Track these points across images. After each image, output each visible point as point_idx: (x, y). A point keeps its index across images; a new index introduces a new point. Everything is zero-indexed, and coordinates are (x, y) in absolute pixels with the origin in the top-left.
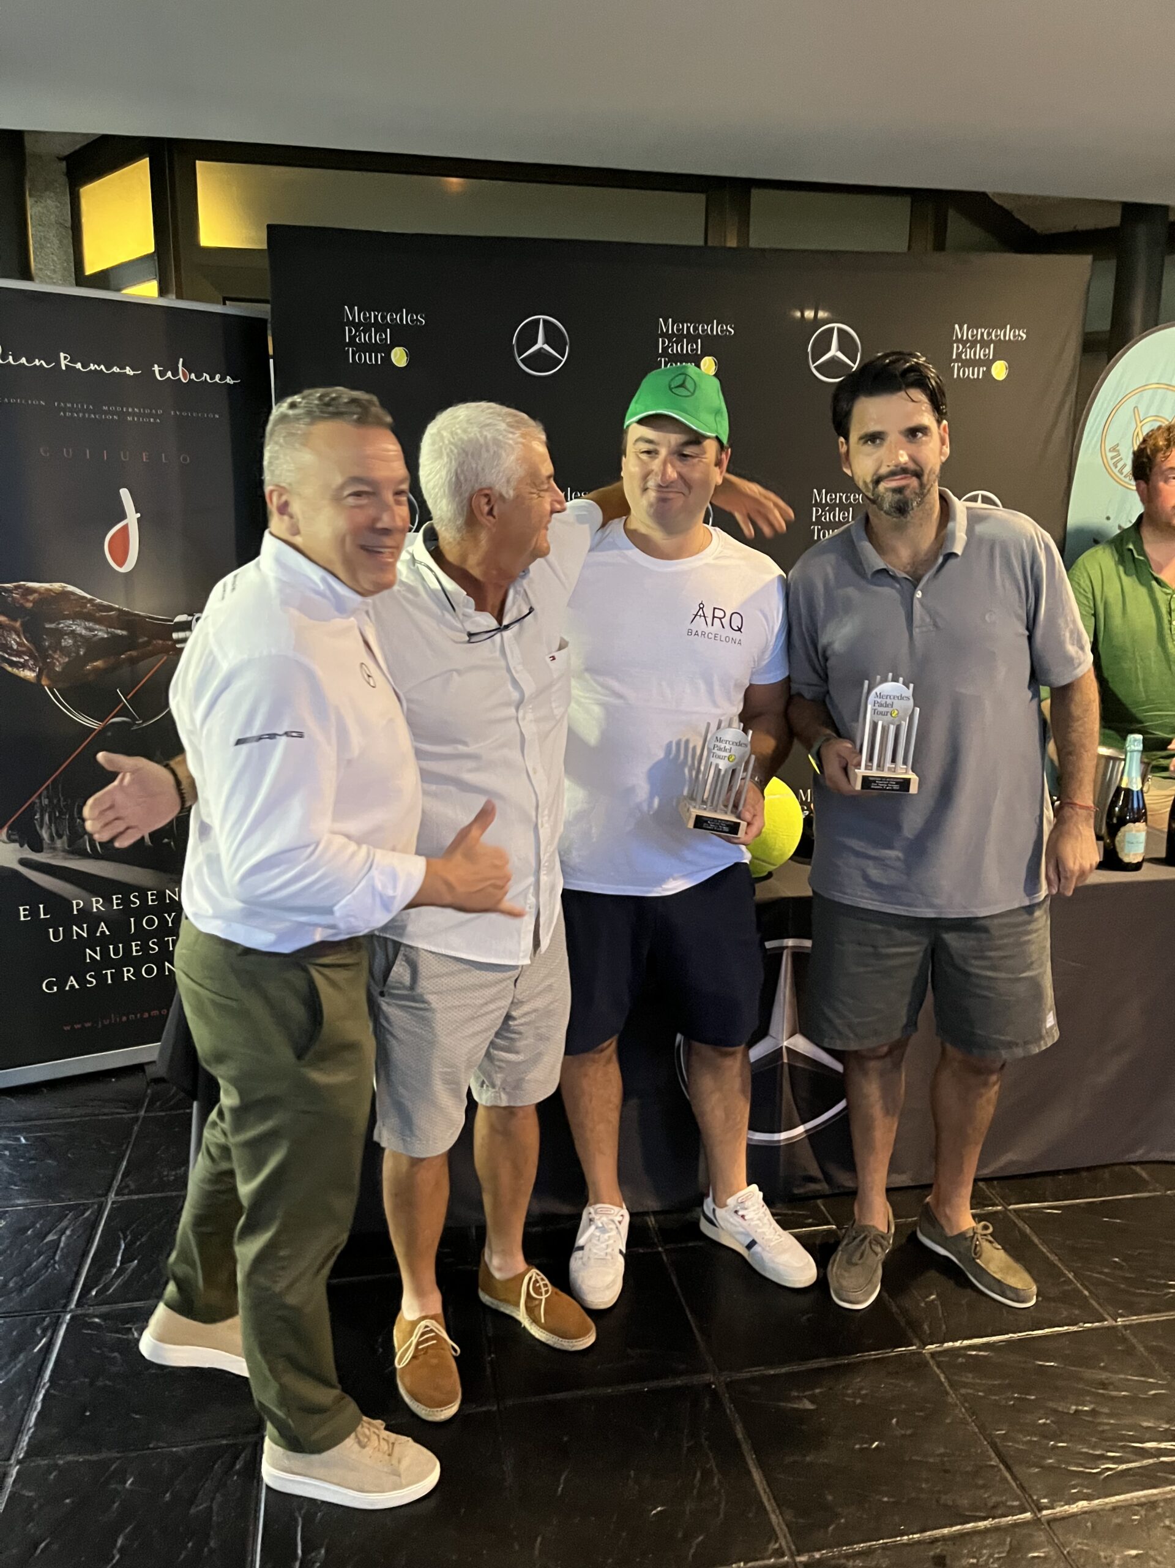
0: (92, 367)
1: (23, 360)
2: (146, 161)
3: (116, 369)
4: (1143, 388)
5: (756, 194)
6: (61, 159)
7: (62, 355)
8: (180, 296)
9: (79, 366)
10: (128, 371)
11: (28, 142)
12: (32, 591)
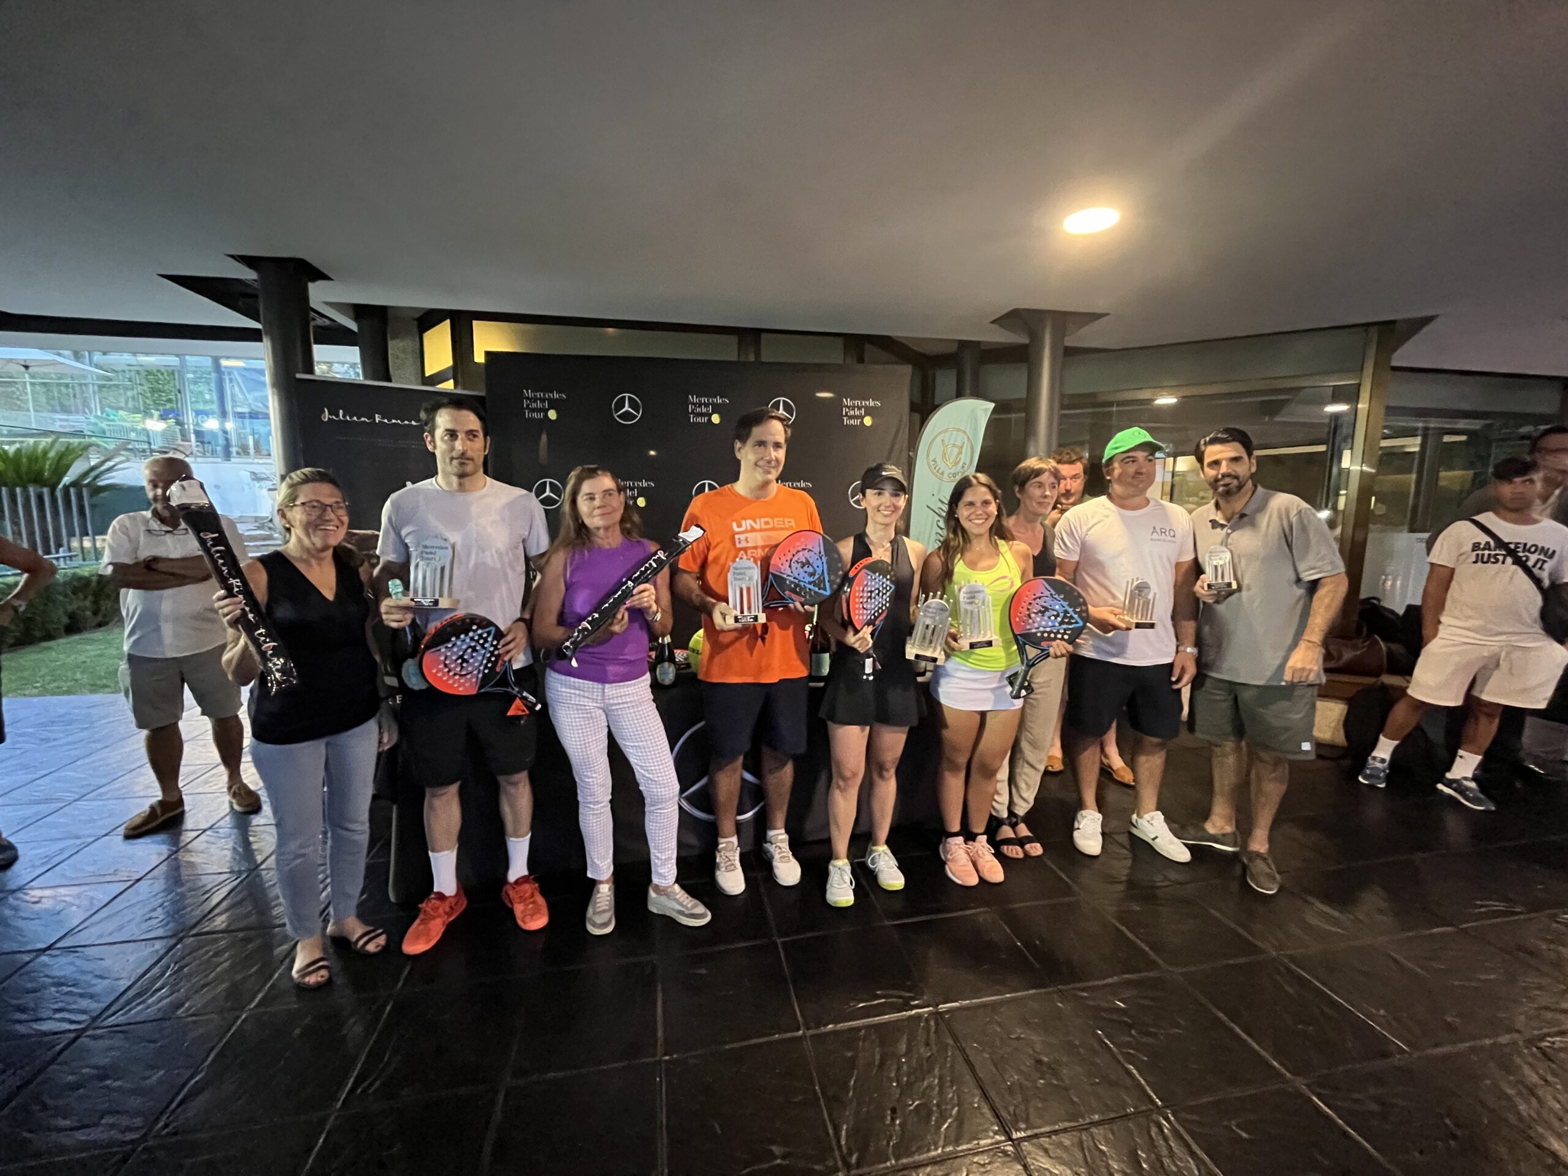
0: (393, 421)
1: (355, 418)
2: (448, 321)
3: (406, 422)
4: (946, 431)
5: (764, 336)
6: (414, 319)
7: (377, 415)
8: (464, 388)
9: (386, 421)
10: (413, 423)
11: (390, 313)
12: (355, 534)
